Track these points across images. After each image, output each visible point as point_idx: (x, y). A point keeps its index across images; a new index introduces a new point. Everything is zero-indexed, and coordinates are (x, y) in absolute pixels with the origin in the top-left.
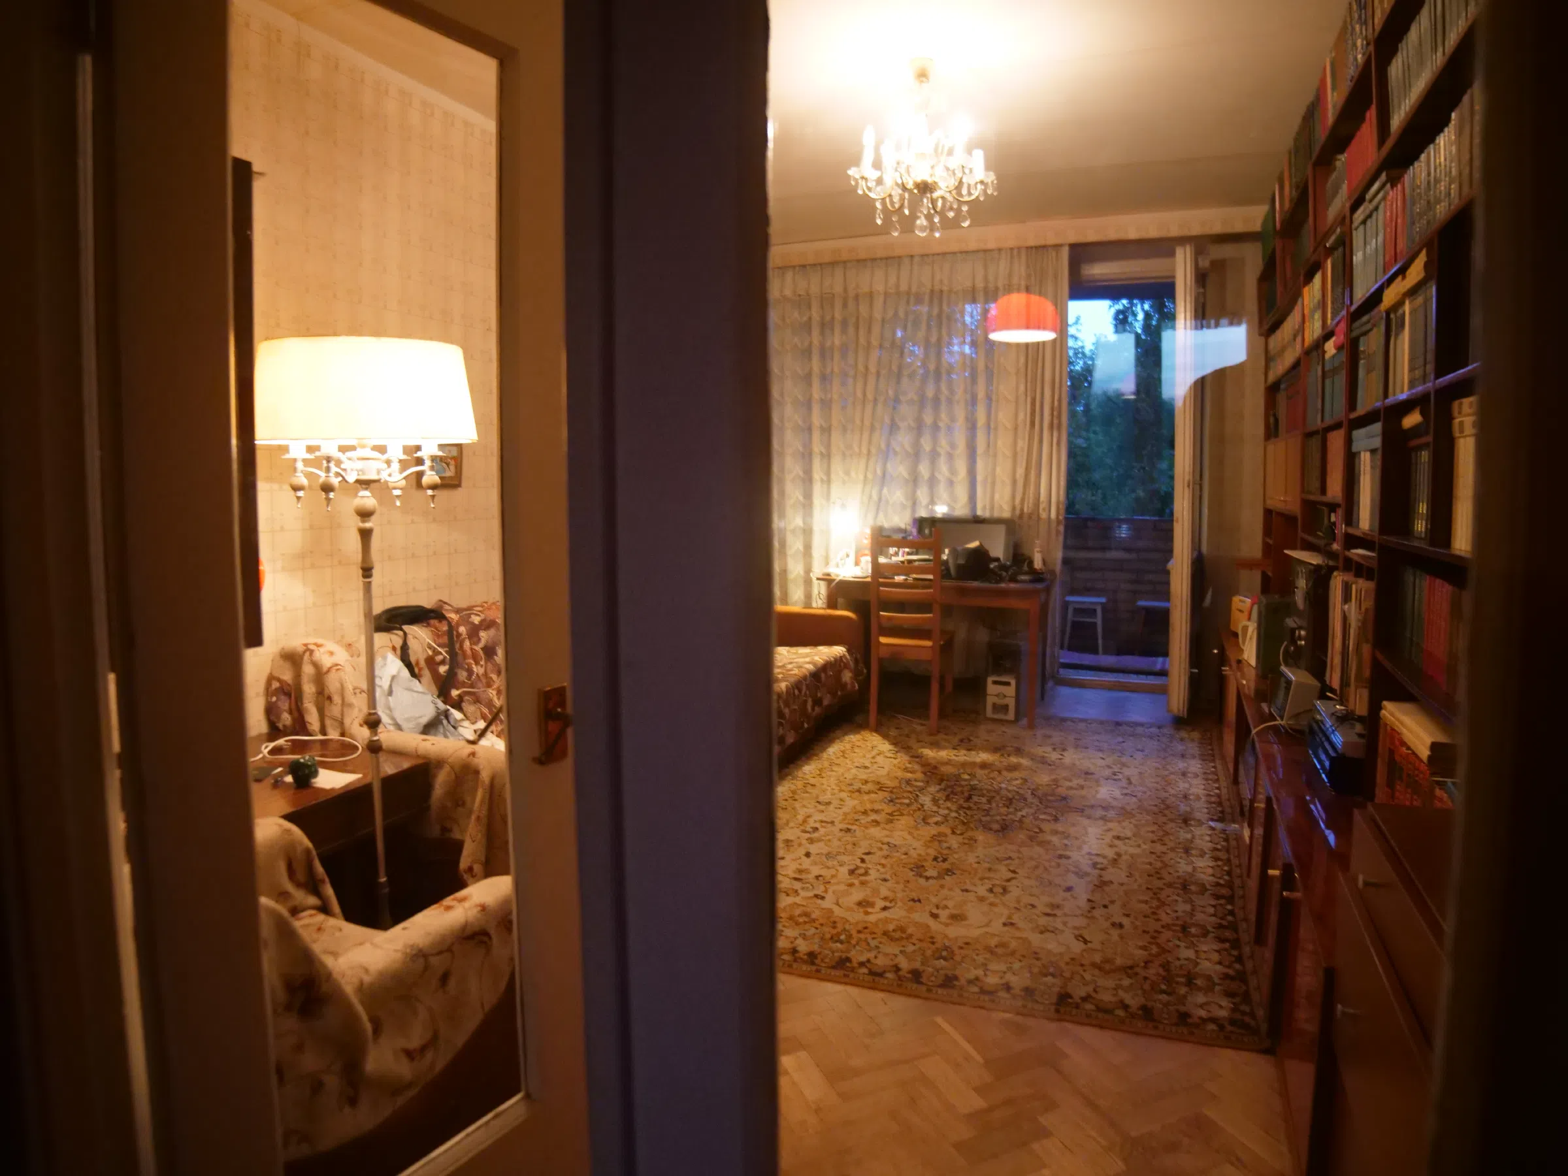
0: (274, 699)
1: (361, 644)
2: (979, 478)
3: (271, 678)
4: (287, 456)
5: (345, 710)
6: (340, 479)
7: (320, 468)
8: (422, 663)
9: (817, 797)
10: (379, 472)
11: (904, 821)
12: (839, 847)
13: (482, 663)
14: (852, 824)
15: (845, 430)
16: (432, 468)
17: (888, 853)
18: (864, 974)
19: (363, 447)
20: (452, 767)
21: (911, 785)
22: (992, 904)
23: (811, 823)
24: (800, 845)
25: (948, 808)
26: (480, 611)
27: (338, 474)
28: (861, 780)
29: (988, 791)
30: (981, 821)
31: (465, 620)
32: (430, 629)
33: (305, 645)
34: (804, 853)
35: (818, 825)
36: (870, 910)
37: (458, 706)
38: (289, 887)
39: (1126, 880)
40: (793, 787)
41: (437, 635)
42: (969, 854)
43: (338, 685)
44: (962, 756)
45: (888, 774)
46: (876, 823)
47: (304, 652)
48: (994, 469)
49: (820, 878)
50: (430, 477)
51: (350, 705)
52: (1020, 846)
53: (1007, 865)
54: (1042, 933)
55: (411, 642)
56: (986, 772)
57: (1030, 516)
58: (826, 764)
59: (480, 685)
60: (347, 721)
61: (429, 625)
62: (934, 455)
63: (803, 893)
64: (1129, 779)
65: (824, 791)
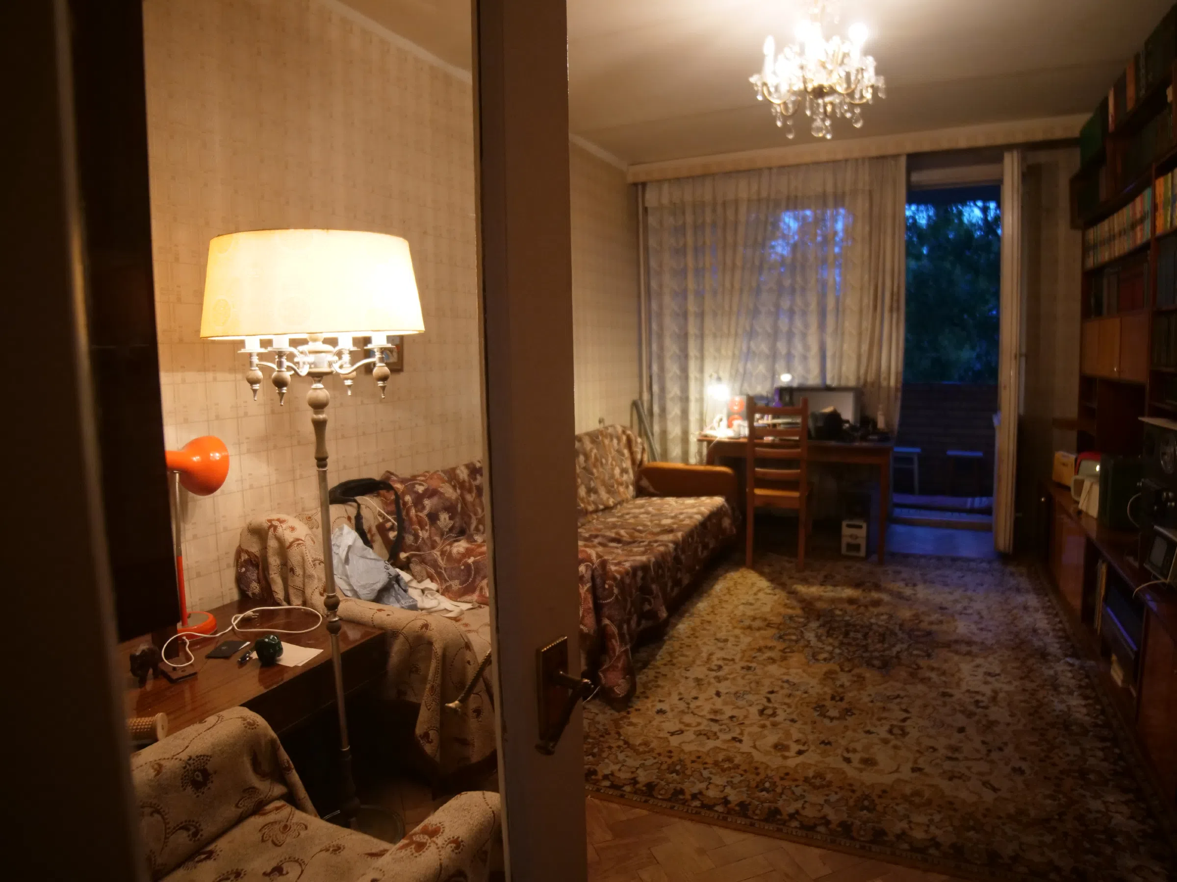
0: (243, 570)
1: (318, 517)
2: (829, 354)
3: (240, 551)
4: (243, 351)
5: (306, 580)
6: (293, 372)
7: (273, 362)
8: (374, 529)
9: (715, 634)
10: (330, 364)
11: (795, 659)
12: (744, 686)
13: (427, 527)
14: (751, 662)
15: (715, 314)
16: (382, 360)
17: (790, 692)
18: (796, 827)
19: (315, 340)
20: (406, 638)
21: (795, 622)
22: (896, 747)
23: (715, 662)
24: (709, 683)
25: (830, 644)
26: (423, 481)
27: (289, 368)
28: (749, 617)
29: (862, 627)
30: (862, 657)
31: (410, 490)
32: (379, 498)
33: (270, 521)
34: (714, 692)
35: (720, 663)
36: (787, 754)
37: (405, 567)
38: (255, 781)
39: (1009, 720)
40: (693, 625)
41: (385, 504)
42: (862, 692)
43: (299, 558)
44: (830, 592)
45: (772, 610)
46: (773, 661)
47: (270, 527)
48: (842, 346)
49: (735, 719)
50: (381, 369)
51: (311, 577)
52: (905, 684)
53: (899, 704)
54: (951, 779)
55: (365, 512)
56: (855, 607)
57: (873, 384)
58: (716, 601)
59: (426, 548)
60: (308, 591)
61: (378, 495)
62: (790, 335)
63: (724, 737)
64: (979, 613)
65: (720, 628)
